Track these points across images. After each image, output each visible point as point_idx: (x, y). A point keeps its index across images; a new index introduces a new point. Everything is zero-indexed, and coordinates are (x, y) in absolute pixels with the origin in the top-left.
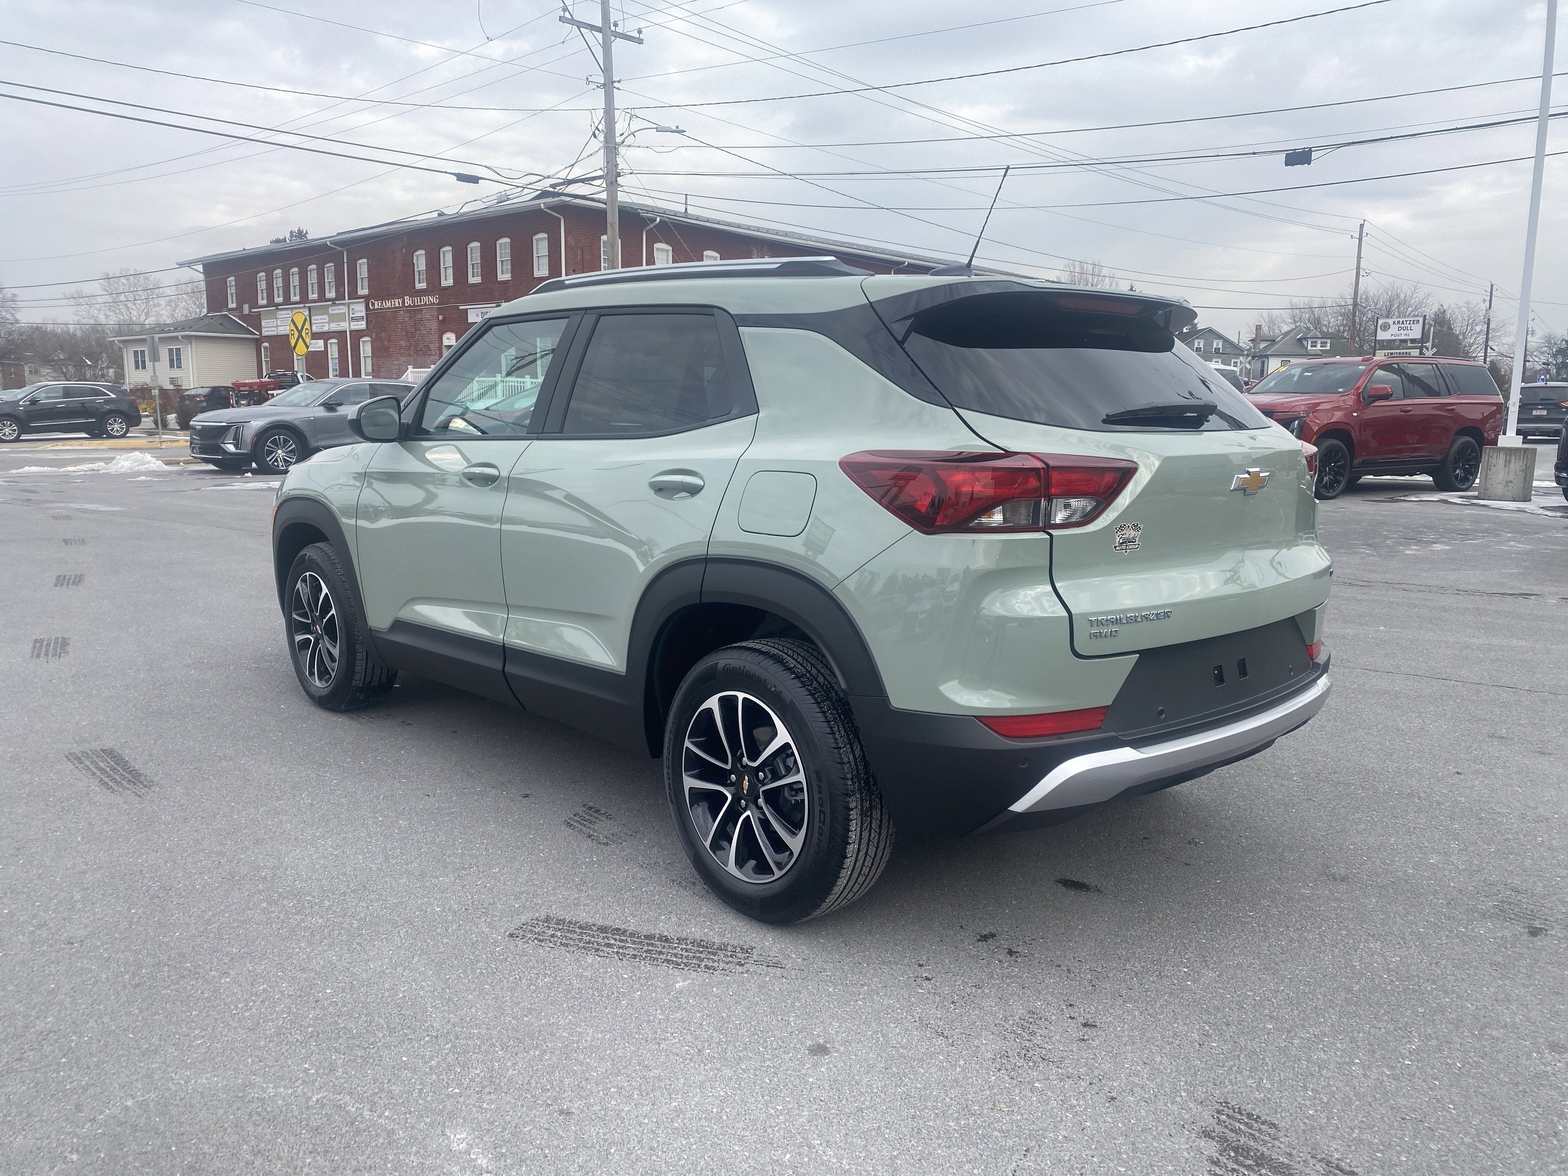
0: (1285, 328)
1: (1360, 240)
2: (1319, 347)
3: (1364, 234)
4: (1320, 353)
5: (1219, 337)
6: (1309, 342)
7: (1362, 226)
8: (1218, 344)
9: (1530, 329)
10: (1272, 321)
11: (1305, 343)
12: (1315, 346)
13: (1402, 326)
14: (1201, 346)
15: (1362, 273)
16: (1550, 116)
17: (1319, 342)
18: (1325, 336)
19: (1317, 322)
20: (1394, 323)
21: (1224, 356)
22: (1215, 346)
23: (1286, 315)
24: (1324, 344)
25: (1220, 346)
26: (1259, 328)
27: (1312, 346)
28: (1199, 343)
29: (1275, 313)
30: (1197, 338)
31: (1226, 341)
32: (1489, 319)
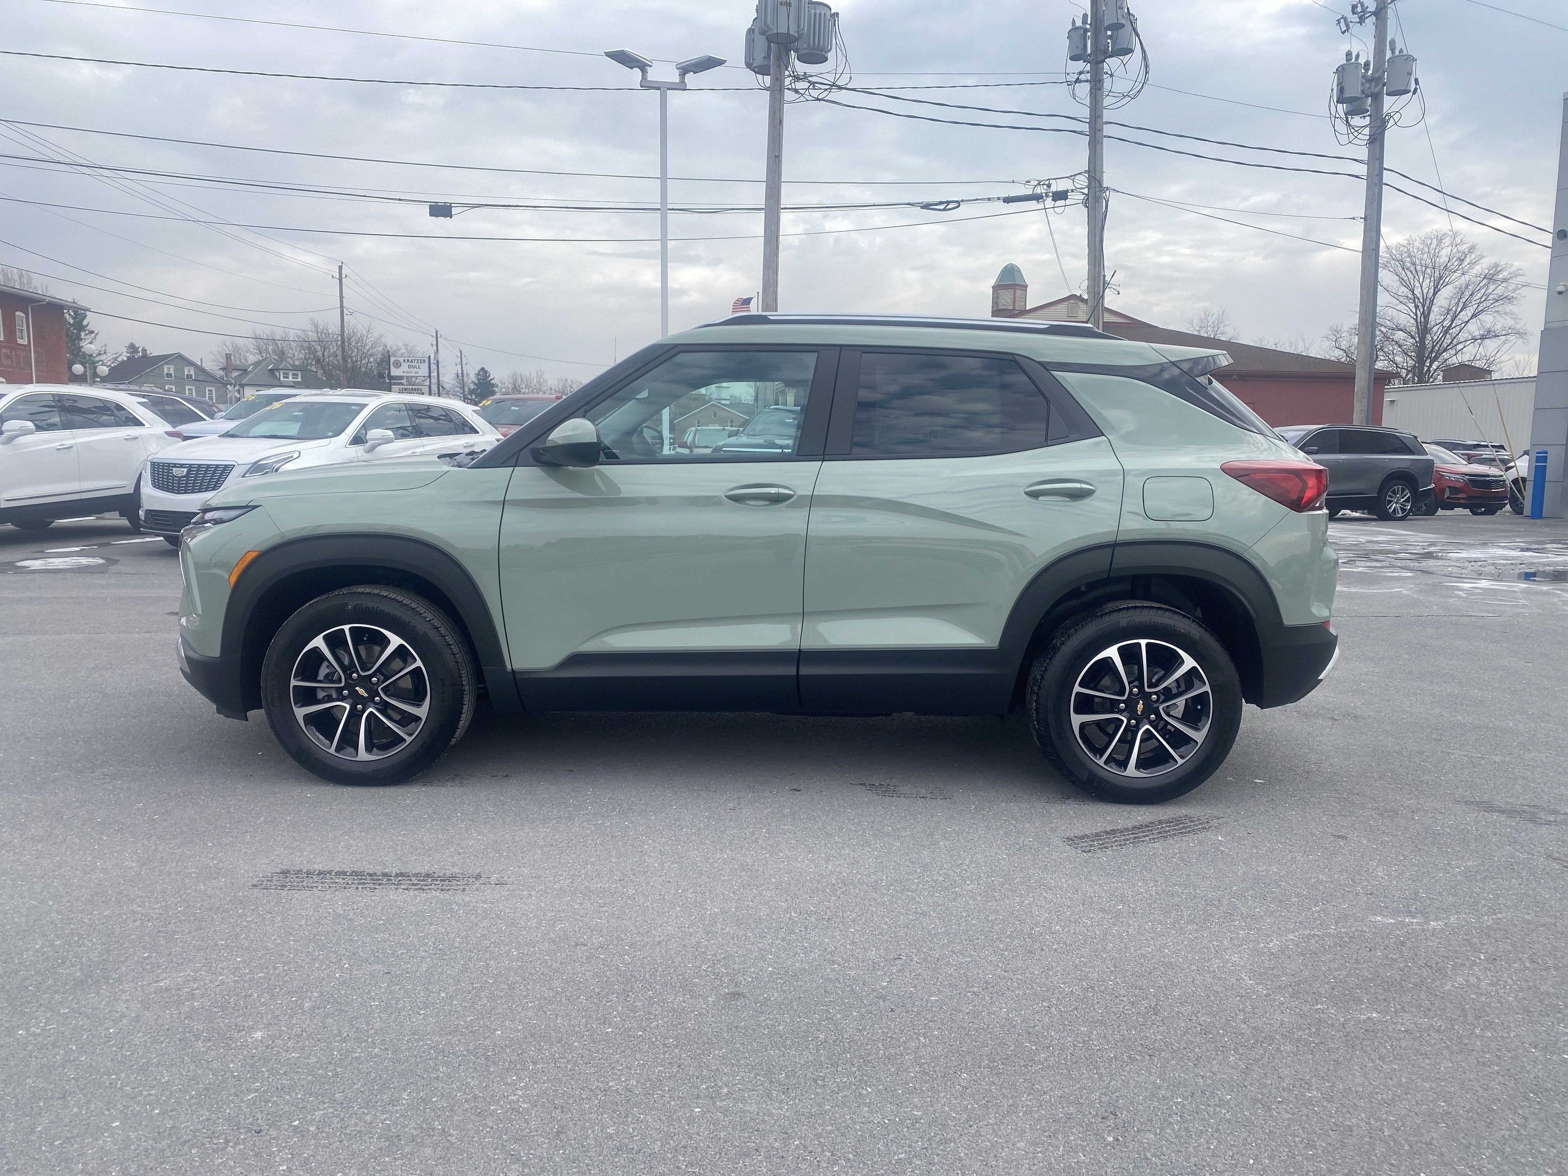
0: (252, 358)
1: (340, 280)
2: (291, 379)
3: (344, 276)
4: (293, 384)
5: (191, 363)
6: (281, 374)
7: (340, 268)
8: (189, 371)
9: (465, 372)
10: (236, 349)
11: (277, 374)
12: (287, 378)
13: (411, 364)
14: (172, 371)
15: (345, 312)
16: (669, 209)
17: (290, 374)
18: (295, 368)
19: (282, 355)
20: (404, 361)
21: (198, 383)
22: (186, 373)
23: (251, 344)
24: (295, 376)
25: (192, 373)
26: (228, 357)
27: (284, 377)
28: (169, 369)
29: (240, 342)
30: (167, 363)
31: (199, 369)
32: (438, 362)
